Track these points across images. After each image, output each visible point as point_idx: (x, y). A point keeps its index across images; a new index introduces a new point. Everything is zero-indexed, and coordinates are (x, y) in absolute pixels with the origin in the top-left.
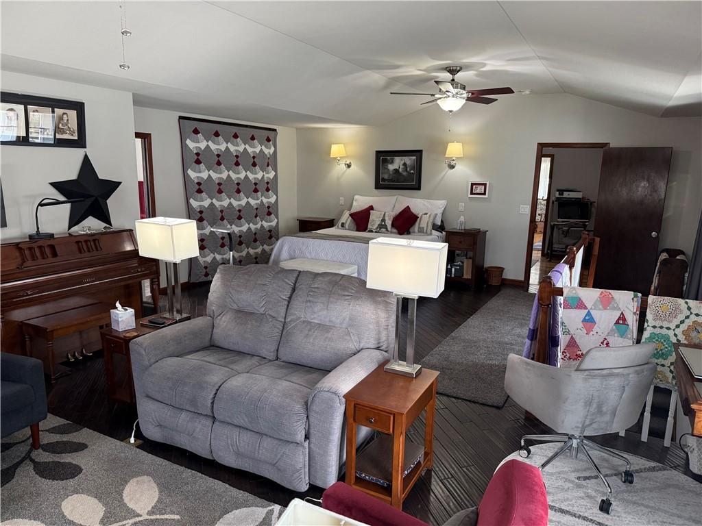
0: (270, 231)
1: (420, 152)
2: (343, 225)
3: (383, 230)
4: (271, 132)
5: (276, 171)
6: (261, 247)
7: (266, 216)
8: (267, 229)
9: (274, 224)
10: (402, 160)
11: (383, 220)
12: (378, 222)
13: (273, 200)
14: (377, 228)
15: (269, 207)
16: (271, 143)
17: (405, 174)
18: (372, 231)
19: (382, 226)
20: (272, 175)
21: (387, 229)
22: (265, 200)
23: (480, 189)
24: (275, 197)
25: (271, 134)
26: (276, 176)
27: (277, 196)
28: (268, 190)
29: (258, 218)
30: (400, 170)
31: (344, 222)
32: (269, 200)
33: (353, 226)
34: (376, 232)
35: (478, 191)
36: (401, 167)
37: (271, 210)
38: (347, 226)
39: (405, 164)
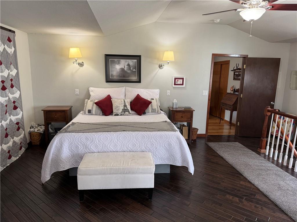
0: (18, 123)
1: (140, 56)
2: (90, 111)
3: (127, 113)
4: (10, 33)
5: (17, 69)
6: (12, 140)
7: (13, 110)
8: (15, 122)
9: (20, 116)
10: (126, 62)
11: (125, 106)
12: (122, 108)
13: (17, 95)
14: (122, 112)
15: (14, 102)
16: (12, 43)
17: (129, 71)
18: (118, 115)
19: (125, 110)
20: (14, 72)
21: (129, 112)
22: (11, 96)
23: (180, 82)
24: (19, 92)
25: (10, 35)
26: (18, 73)
27: (20, 91)
28: (12, 86)
29: (7, 114)
30: (126, 69)
31: (90, 109)
32: (14, 95)
33: (99, 111)
34: (121, 115)
35: (179, 83)
36: (126, 67)
37: (16, 104)
38: (94, 112)
39: (129, 65)
